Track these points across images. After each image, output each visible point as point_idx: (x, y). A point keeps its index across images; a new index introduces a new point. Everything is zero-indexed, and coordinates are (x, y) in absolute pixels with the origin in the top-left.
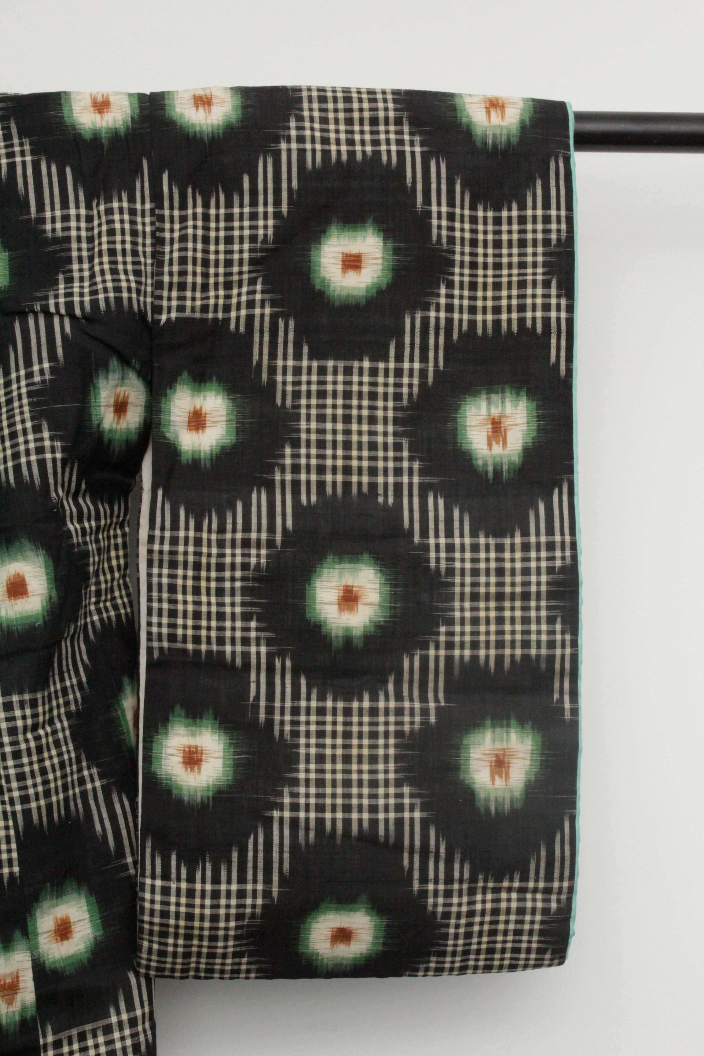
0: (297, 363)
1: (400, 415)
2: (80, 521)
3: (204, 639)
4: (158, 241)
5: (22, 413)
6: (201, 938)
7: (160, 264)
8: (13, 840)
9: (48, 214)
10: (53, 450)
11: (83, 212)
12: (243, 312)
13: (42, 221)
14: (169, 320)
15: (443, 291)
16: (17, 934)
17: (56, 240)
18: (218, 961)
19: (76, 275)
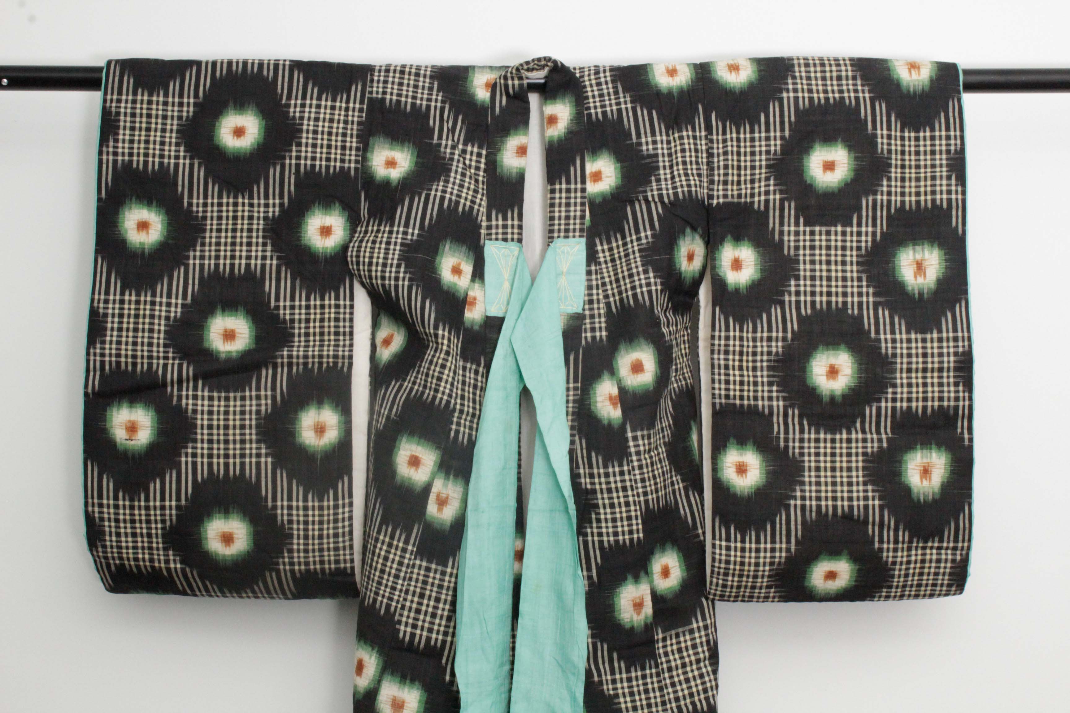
0: (797, 229)
1: (860, 259)
2: (668, 327)
3: (746, 398)
4: (710, 155)
5: (636, 262)
6: (748, 576)
7: (712, 169)
8: (639, 517)
9: (643, 140)
10: (656, 284)
11: (664, 138)
12: (763, 198)
13: (640, 144)
14: (718, 203)
15: (885, 183)
16: (642, 574)
17: (649, 156)
18: (757, 591)
19: (662, 177)
